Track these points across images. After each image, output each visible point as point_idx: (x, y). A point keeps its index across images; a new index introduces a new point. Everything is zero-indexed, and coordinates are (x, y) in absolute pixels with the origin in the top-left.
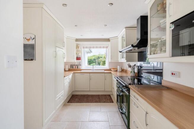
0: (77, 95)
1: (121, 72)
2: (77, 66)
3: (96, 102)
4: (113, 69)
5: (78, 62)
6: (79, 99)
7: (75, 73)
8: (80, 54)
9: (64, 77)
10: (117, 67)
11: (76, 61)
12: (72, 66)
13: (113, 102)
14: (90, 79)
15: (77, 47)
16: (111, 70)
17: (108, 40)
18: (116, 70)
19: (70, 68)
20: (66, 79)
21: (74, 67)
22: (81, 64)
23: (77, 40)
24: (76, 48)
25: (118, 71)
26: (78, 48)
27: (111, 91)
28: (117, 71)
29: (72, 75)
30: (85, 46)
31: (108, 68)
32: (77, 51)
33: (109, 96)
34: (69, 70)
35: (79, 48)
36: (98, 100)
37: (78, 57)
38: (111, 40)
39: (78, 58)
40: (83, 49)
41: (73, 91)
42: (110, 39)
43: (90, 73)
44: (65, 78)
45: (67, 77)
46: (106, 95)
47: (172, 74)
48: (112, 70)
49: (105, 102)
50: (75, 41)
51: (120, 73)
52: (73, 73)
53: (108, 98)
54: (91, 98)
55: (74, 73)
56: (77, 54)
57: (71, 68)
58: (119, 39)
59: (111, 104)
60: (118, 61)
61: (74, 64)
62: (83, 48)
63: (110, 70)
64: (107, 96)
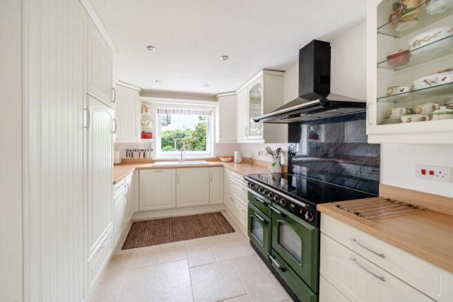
0: (145, 222)
1: (241, 163)
2: (142, 153)
3: (197, 235)
4: (225, 157)
5: (144, 144)
6: (154, 234)
7: (139, 169)
8: (150, 126)
9: (114, 183)
10: (234, 153)
11: (140, 140)
12: (130, 152)
13: (234, 231)
14: (177, 182)
15: (144, 110)
16: (220, 161)
17: (214, 98)
18: (230, 159)
19: (124, 157)
20: (119, 187)
21: (136, 154)
22: (152, 148)
23: (143, 93)
24: (142, 112)
25: (235, 161)
26: (147, 111)
27: (223, 204)
28: (232, 161)
29: (131, 174)
30: (162, 108)
31: (213, 156)
32: (144, 118)
33: (219, 214)
34: (123, 162)
35: (149, 112)
36: (199, 229)
37: (146, 131)
38: (220, 99)
39: (146, 135)
40: (157, 114)
41: (135, 213)
42: (219, 95)
43: (176, 168)
44: (116, 186)
45: (122, 182)
46: (212, 214)
47: (424, 172)
48: (221, 159)
49: (216, 233)
50: (137, 94)
51: (240, 165)
52: (134, 169)
53: (219, 220)
54: (181, 227)
55: (136, 169)
56: (142, 125)
57: (128, 157)
58: (239, 96)
59: (231, 235)
60: (236, 140)
61: (134, 148)
62: (156, 111)
63: (218, 159)
64: (215, 216)
